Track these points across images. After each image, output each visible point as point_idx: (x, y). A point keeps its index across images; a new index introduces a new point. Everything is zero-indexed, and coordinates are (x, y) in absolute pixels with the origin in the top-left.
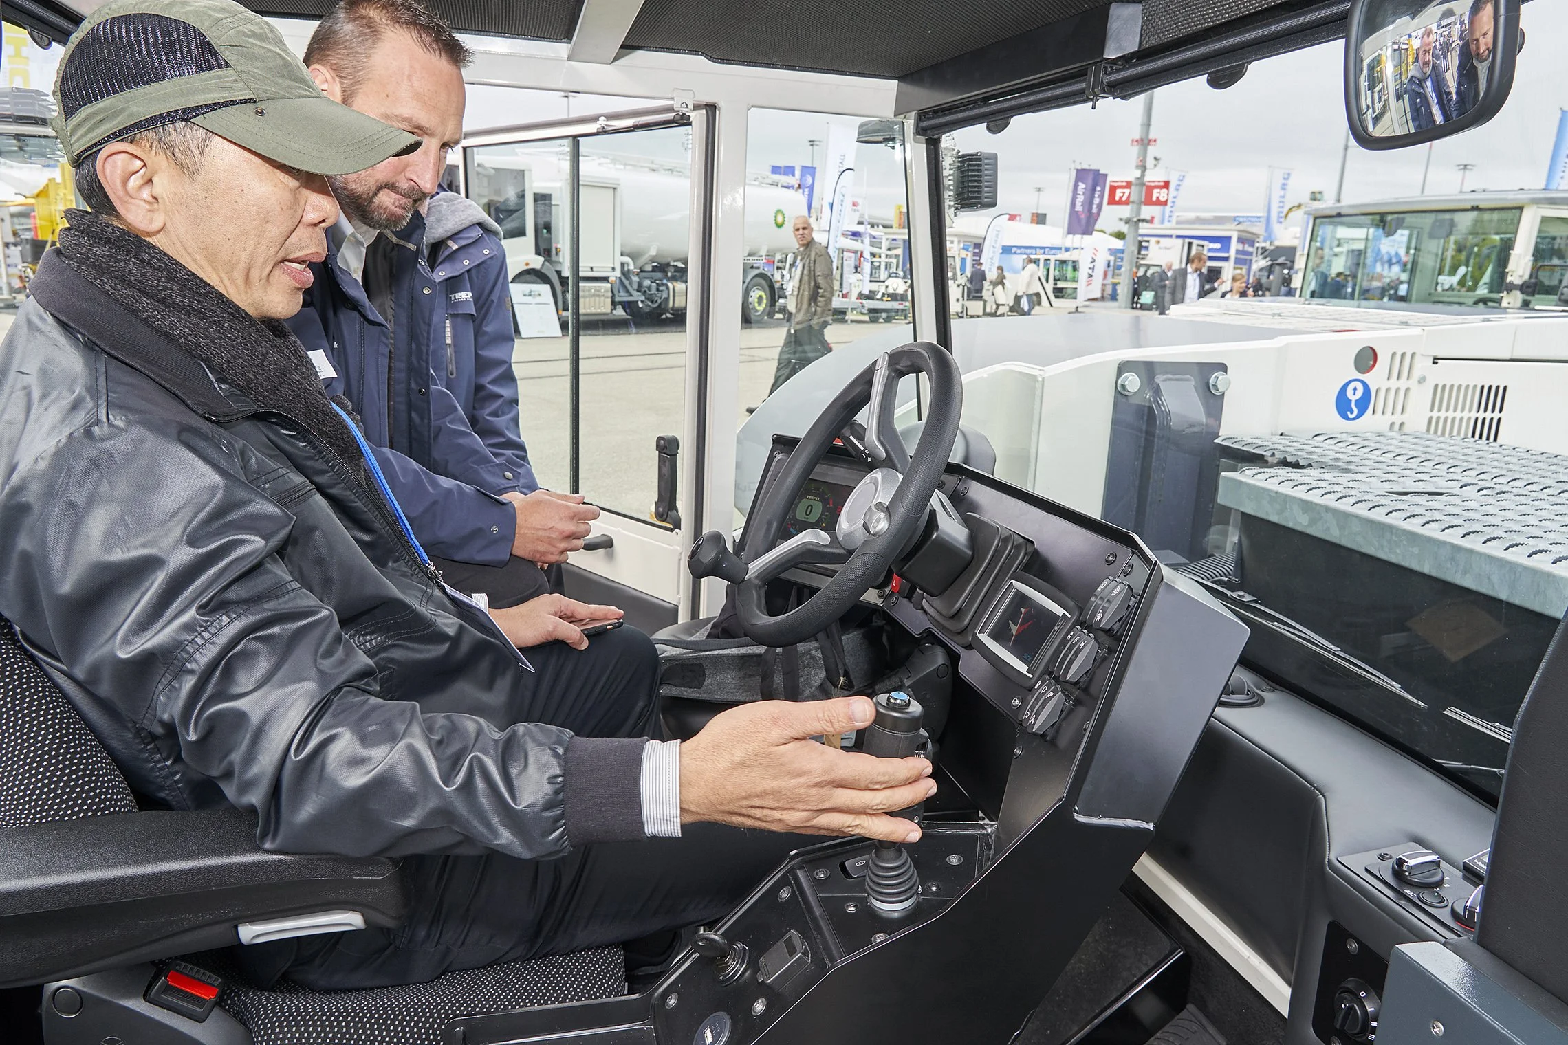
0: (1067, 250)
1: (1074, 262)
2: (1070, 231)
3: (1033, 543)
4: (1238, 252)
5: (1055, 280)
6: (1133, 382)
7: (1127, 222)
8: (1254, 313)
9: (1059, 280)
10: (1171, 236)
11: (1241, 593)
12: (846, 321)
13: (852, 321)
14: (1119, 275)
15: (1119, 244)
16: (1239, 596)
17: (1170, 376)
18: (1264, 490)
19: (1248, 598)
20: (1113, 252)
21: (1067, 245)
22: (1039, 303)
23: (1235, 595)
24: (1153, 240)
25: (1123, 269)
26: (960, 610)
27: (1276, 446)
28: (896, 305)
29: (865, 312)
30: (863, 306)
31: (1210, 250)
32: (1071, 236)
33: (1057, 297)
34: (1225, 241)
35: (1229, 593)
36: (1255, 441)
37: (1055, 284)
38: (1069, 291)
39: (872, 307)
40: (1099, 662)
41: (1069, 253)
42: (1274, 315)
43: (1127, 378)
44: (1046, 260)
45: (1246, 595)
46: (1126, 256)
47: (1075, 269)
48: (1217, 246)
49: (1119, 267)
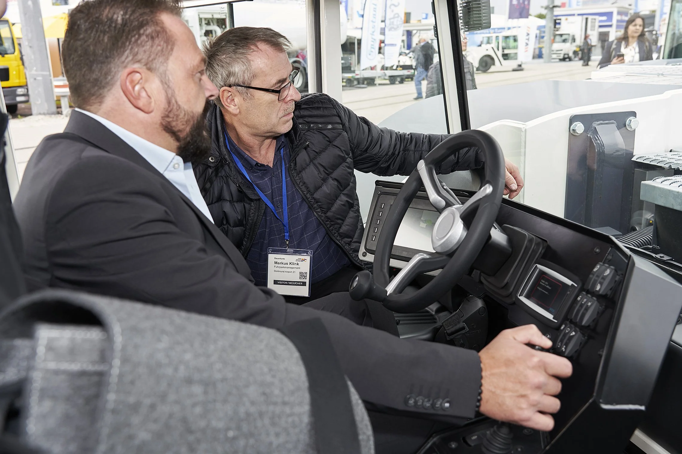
0: (509, 29)
1: (514, 36)
2: (511, 17)
3: (546, 241)
4: (618, 21)
5: (503, 49)
6: (579, 127)
7: (546, 8)
8: (645, 74)
9: (505, 48)
10: (574, 15)
11: (662, 255)
12: (376, 85)
13: (380, 84)
14: (543, 42)
15: (542, 22)
16: (660, 257)
17: (602, 122)
18: (670, 191)
19: (666, 258)
20: (539, 28)
21: (510, 26)
22: (494, 64)
23: (658, 256)
24: (563, 18)
25: (545, 38)
26: (507, 283)
27: (671, 161)
28: (406, 72)
29: (387, 78)
30: (385, 75)
31: (600, 21)
32: (510, 20)
33: (505, 59)
34: (609, 15)
35: (654, 255)
36: (657, 158)
37: (503, 51)
38: (512, 55)
39: (391, 75)
40: (600, 314)
41: (510, 31)
42: (658, 75)
43: (576, 125)
44: (497, 37)
45: (665, 256)
46: (547, 30)
47: (515, 40)
48: (604, 18)
49: (543, 37)
